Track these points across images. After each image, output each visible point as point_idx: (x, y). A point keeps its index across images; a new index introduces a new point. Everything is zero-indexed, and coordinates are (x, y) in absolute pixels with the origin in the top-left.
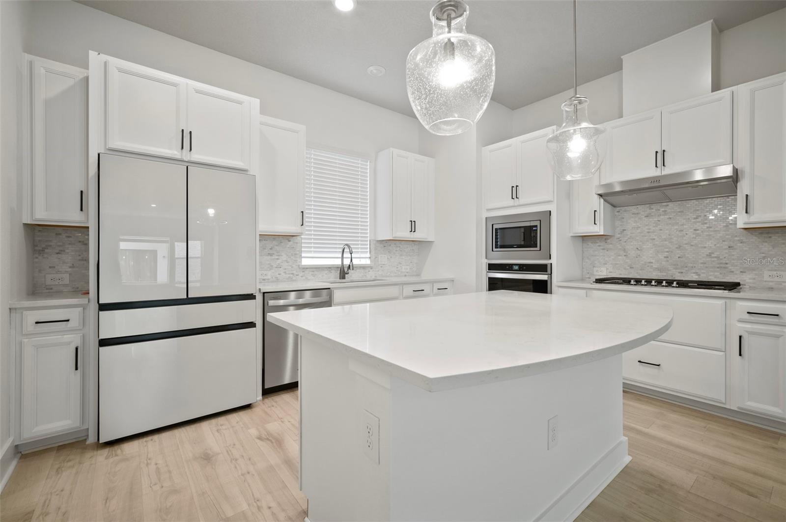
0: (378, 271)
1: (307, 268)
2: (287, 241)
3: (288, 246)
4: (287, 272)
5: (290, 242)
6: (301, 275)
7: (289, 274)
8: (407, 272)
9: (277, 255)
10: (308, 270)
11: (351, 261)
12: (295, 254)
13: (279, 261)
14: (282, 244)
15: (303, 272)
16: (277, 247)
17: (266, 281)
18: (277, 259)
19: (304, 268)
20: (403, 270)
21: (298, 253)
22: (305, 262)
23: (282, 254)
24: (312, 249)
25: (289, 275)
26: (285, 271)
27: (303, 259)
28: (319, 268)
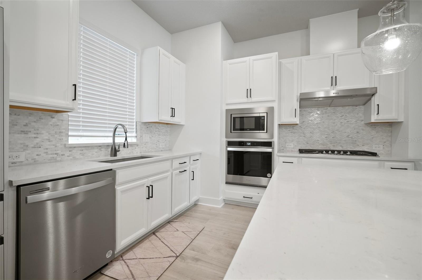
0: (143, 148)
1: (75, 147)
2: (50, 117)
3: (50, 123)
4: (49, 152)
5: (54, 119)
6: (66, 155)
7: (51, 154)
8: (163, 148)
9: (35, 134)
10: (76, 149)
11: (126, 140)
12: (60, 132)
13: (37, 140)
14: (43, 121)
15: (70, 151)
16: (33, 124)
17: (18, 164)
18: (35, 138)
19: (71, 147)
20: (161, 147)
21: (64, 131)
22: (72, 141)
23: (43, 132)
24: (81, 128)
25: (51, 156)
26: (46, 151)
27: (70, 138)
28: (88, 147)
